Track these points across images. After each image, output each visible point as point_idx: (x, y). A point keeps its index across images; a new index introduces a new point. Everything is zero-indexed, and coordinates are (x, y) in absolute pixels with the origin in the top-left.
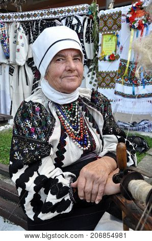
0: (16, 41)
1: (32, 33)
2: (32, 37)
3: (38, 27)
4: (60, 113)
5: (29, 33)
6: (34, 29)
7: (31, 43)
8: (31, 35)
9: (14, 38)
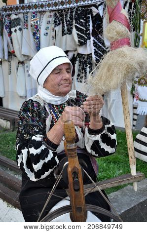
0: (47, 33)
1: (66, 23)
2: (66, 28)
3: (73, 16)
4: (53, 113)
5: (63, 22)
6: (68, 19)
7: (65, 34)
8: (65, 25)
9: (46, 29)
